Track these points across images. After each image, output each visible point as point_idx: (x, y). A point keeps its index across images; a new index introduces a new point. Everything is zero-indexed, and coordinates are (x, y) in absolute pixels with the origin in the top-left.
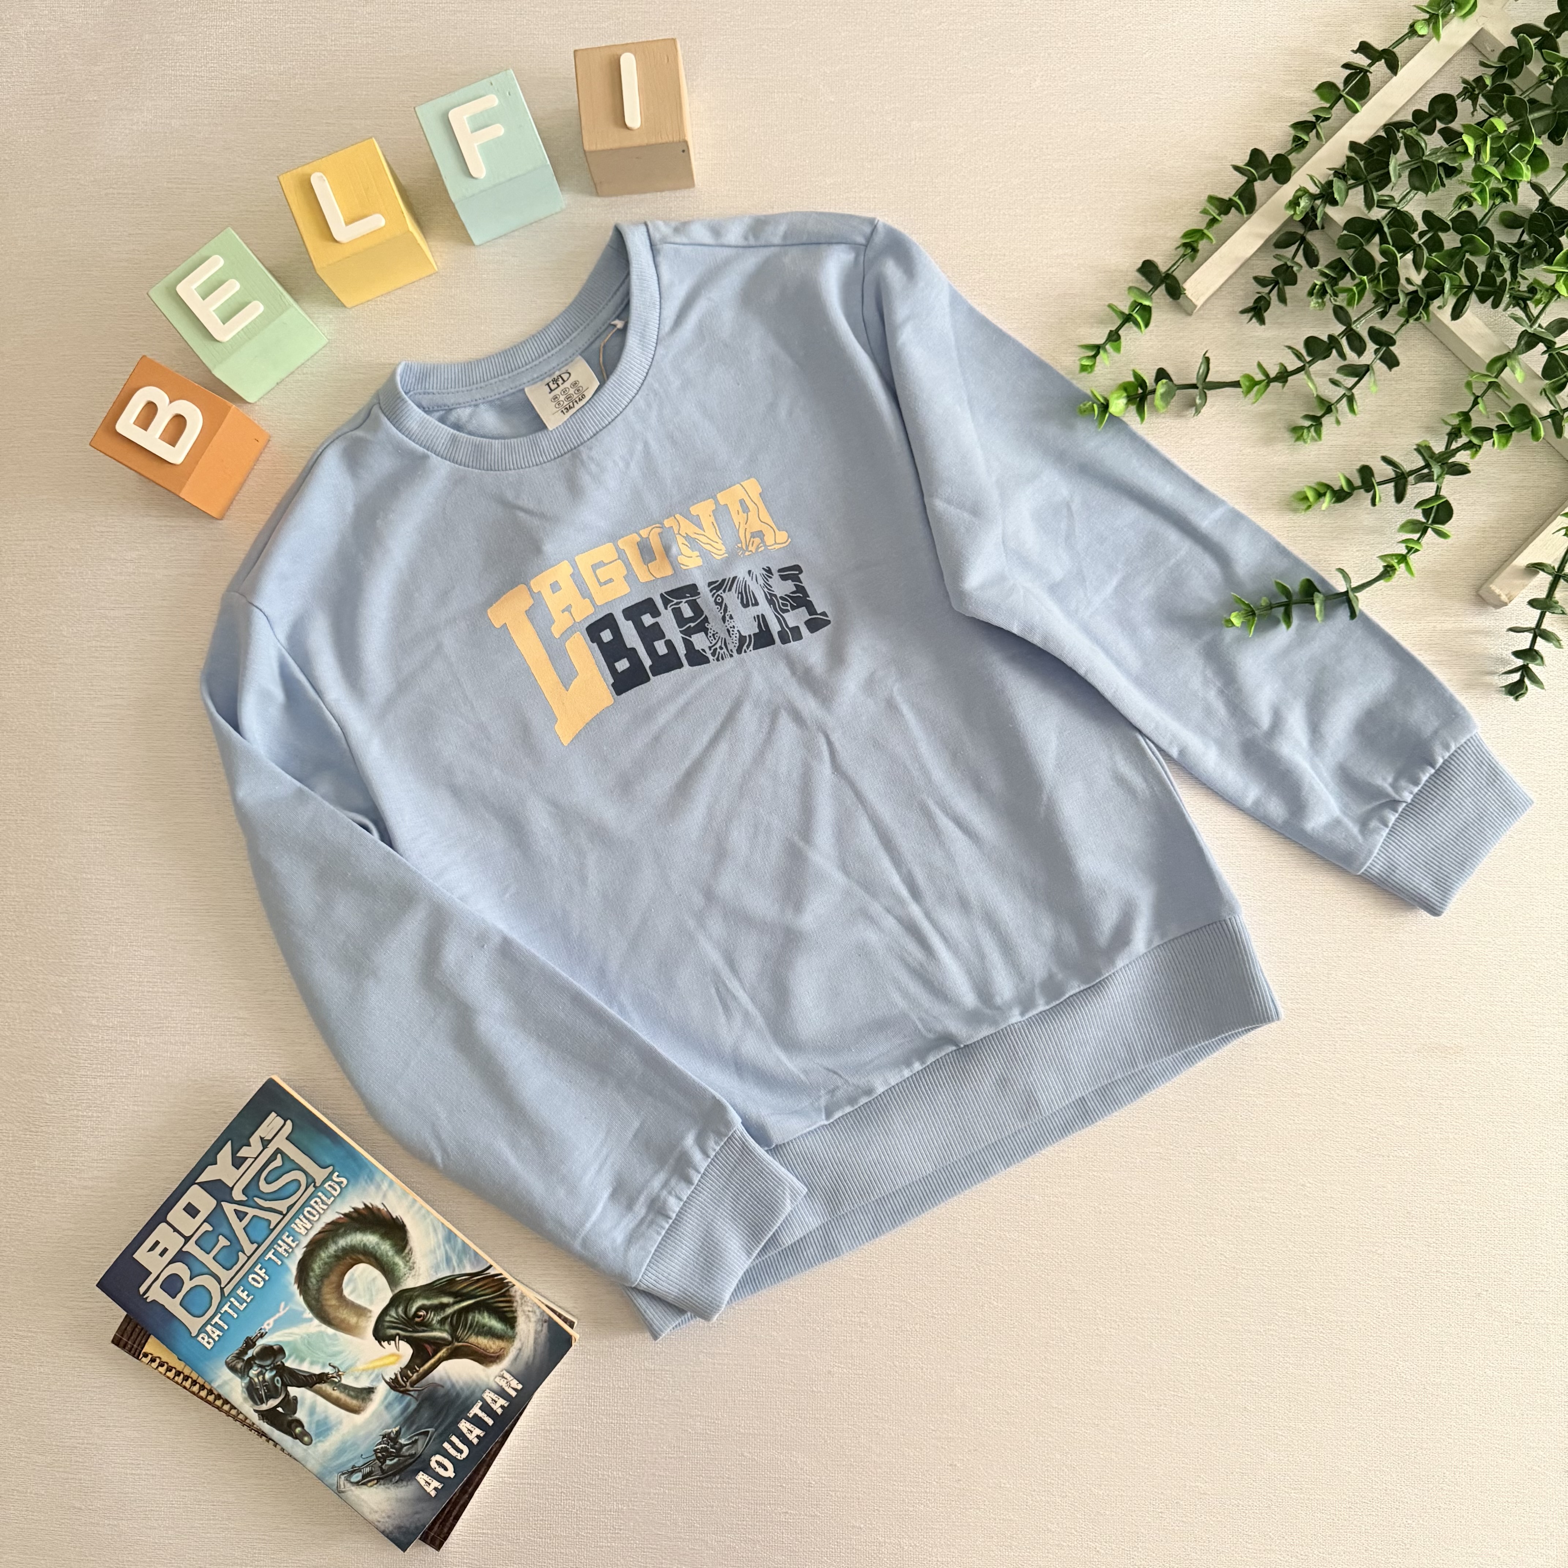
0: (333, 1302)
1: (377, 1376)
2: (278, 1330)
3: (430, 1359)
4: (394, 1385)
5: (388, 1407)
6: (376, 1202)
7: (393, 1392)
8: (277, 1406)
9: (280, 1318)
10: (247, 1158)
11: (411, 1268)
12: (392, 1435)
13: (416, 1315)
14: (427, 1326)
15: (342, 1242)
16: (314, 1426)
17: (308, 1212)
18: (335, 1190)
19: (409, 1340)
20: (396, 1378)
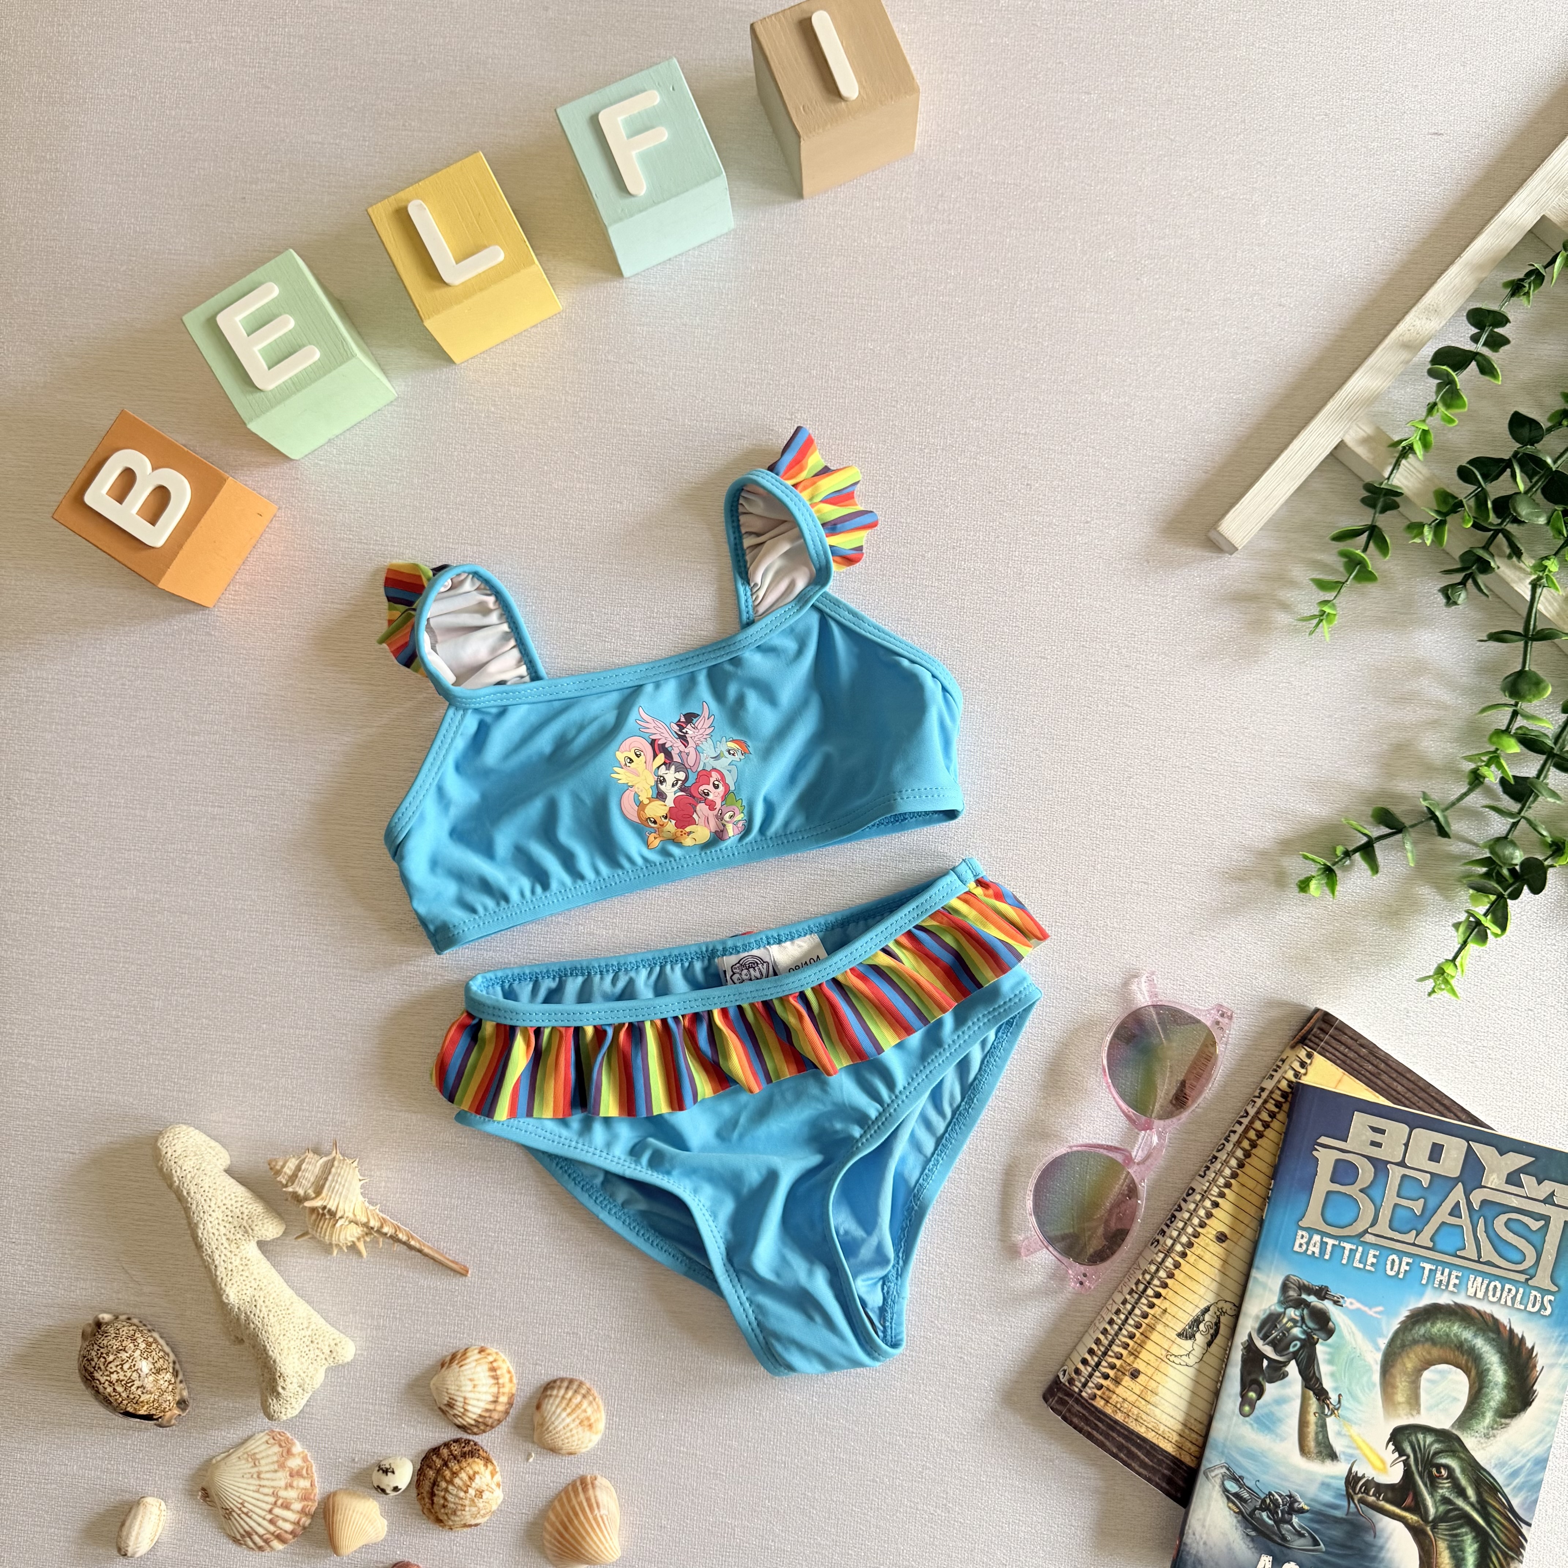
0: (1409, 1365)
1: (1352, 1456)
2: (1350, 1319)
3: (1399, 1506)
4: (1351, 1480)
6: (1542, 1359)
7: (1343, 1482)
8: (1268, 1358)
9: (1364, 1313)
10: (1522, 1185)
11: (1487, 1436)
12: (1296, 1505)
13: (1438, 1467)
14: (1433, 1485)
16: (1266, 1410)
17: (1495, 1287)
18: (1534, 1306)
19: (1408, 1473)
20: (1360, 1479)
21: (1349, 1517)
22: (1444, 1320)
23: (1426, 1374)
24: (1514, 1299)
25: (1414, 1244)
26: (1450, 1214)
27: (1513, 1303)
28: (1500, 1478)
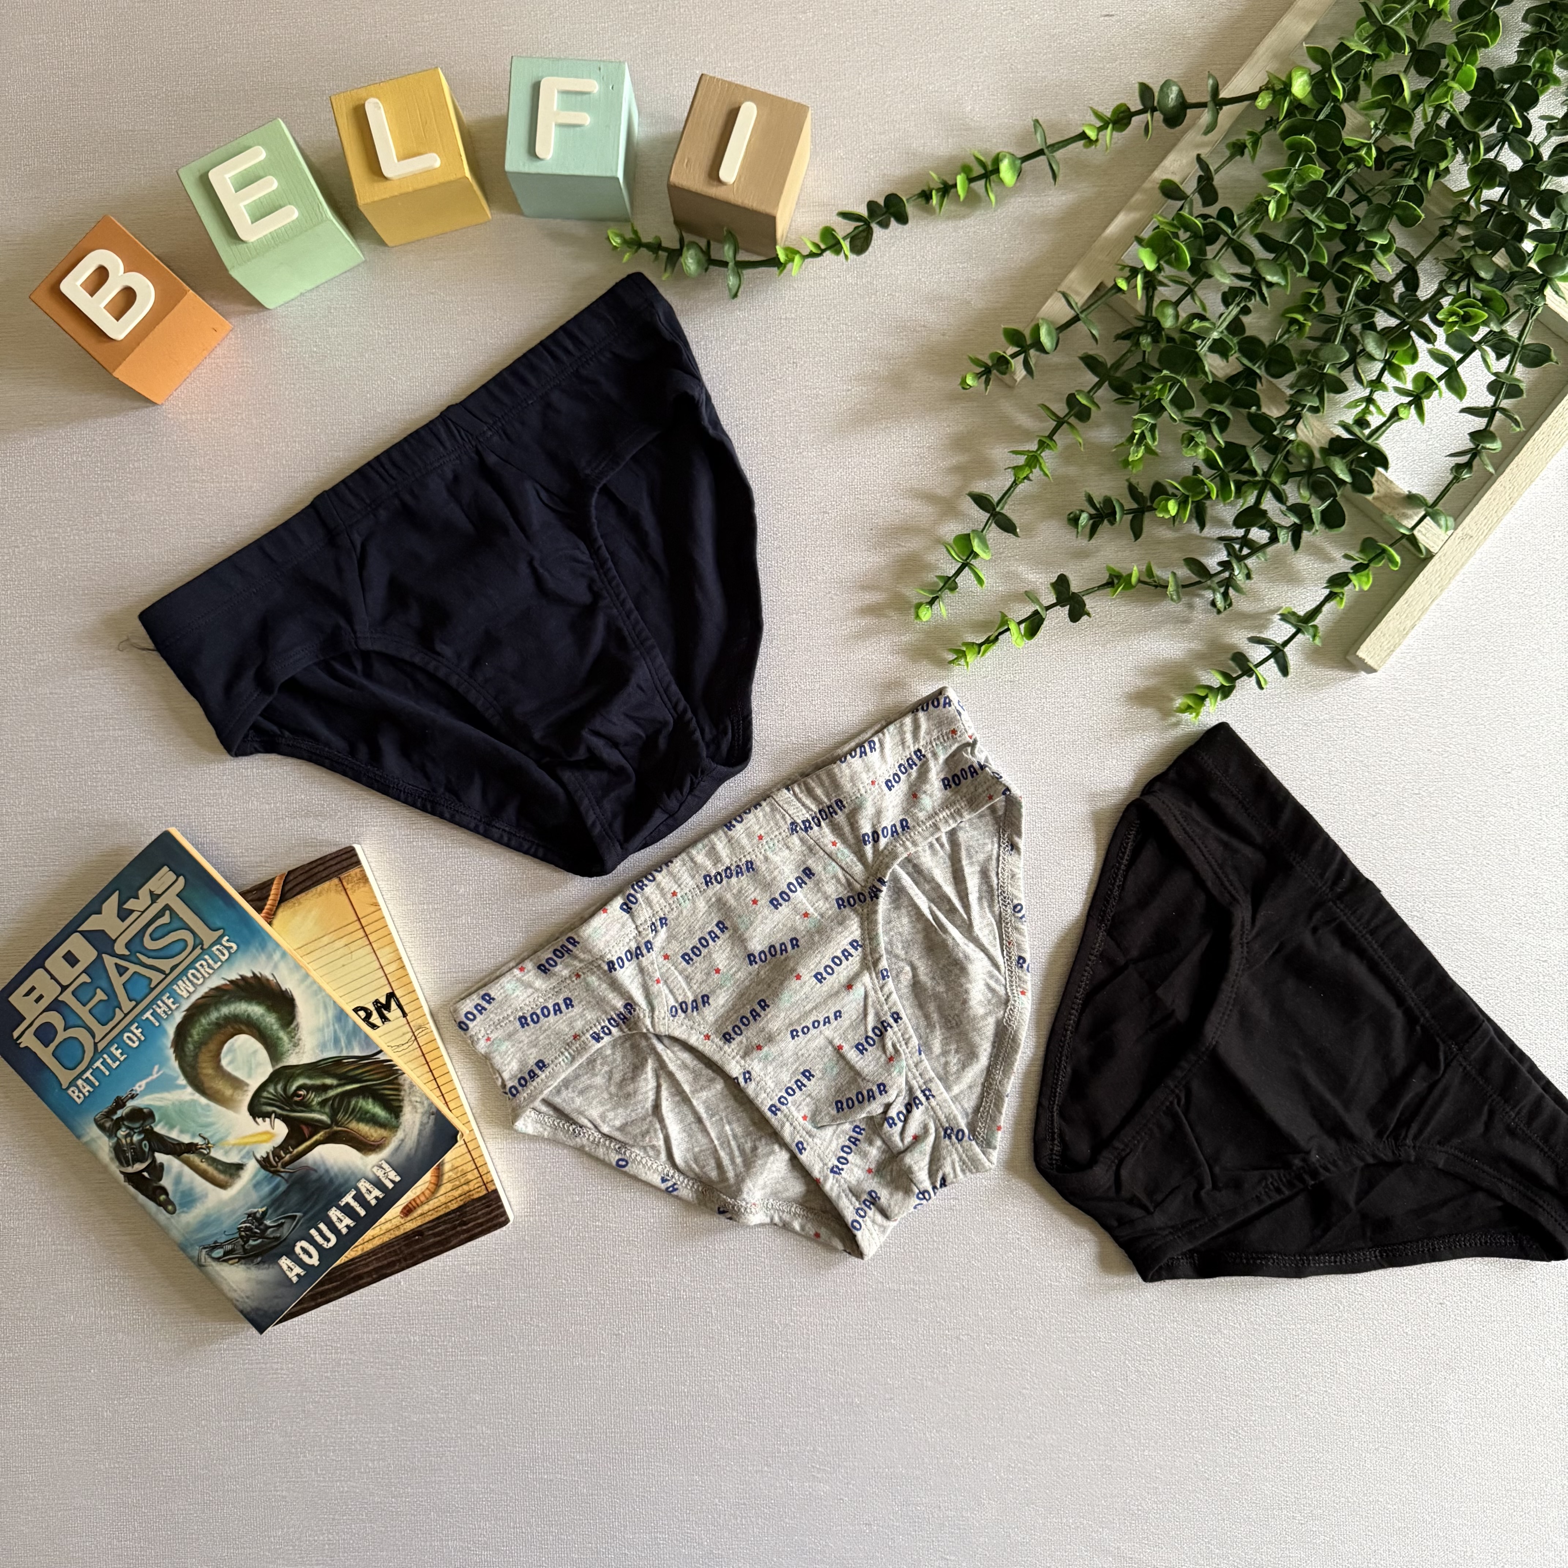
0: (210, 1071)
1: (248, 1153)
2: (149, 1094)
3: (306, 1140)
4: (264, 1163)
5: (257, 1186)
8: (143, 1170)
9: (152, 1081)
10: (132, 911)
11: (296, 1045)
12: (258, 1215)
13: (295, 1094)
14: (306, 1106)
15: (225, 1010)
16: (179, 1195)
17: (193, 974)
18: (224, 955)
19: (285, 1119)
20: (268, 1156)
21: (290, 1181)
22: (193, 1027)
23: (224, 1062)
24: (209, 966)
25: (126, 1015)
26: (121, 975)
27: (212, 968)
28: (331, 1053)
